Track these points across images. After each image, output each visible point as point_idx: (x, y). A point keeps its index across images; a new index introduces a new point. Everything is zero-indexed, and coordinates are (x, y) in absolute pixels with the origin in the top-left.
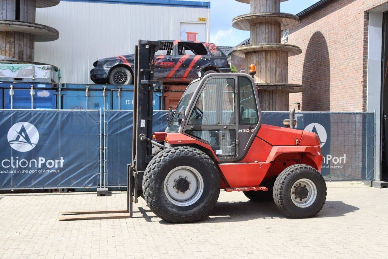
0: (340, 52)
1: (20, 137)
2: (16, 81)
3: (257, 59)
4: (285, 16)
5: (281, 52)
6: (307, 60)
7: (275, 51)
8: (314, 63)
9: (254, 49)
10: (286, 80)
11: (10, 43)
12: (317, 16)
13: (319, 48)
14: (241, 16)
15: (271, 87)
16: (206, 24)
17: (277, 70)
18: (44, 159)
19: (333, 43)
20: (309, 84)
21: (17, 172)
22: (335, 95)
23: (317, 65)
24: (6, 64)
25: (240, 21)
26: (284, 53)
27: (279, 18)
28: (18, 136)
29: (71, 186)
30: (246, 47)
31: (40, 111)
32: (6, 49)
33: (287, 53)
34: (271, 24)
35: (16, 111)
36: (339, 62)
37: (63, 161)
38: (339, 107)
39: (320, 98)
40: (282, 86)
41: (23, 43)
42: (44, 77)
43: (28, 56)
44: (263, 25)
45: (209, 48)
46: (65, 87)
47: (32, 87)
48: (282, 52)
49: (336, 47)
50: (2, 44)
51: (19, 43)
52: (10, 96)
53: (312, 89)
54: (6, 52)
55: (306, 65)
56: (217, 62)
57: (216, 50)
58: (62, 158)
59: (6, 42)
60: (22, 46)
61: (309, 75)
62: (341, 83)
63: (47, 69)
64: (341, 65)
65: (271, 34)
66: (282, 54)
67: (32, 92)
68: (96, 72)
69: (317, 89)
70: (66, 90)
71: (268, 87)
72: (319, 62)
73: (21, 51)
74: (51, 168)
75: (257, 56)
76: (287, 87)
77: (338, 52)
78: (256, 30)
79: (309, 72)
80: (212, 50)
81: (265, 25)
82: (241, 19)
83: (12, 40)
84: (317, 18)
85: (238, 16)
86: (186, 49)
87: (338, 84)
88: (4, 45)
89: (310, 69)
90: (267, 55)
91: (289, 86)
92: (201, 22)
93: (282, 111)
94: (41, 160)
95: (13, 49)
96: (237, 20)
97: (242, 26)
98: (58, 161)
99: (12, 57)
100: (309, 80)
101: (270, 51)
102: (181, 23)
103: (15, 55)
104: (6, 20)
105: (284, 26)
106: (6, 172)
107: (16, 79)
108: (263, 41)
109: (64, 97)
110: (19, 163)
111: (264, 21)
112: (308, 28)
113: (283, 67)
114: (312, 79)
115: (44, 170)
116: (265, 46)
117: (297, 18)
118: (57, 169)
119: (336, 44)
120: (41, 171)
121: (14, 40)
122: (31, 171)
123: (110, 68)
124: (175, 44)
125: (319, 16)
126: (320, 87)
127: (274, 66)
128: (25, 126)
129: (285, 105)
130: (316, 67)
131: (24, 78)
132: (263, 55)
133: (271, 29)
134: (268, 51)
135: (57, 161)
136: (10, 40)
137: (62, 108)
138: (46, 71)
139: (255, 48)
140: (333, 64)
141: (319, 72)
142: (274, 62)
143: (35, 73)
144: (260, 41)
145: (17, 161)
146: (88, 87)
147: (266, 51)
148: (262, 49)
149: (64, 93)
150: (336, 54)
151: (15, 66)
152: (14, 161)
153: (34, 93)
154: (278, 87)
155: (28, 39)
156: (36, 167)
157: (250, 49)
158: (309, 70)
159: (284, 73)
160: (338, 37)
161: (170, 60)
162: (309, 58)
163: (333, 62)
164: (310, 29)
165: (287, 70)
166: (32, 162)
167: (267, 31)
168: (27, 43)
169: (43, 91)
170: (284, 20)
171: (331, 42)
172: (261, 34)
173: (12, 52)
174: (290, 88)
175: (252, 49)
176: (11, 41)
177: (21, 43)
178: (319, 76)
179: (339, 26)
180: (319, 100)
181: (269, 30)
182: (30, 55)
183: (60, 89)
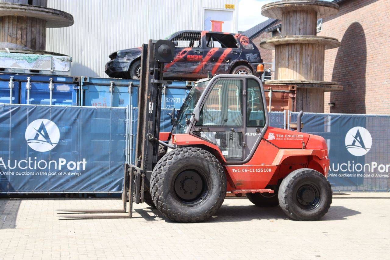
0: (386, 46)
1: (39, 135)
2: (32, 73)
3: (290, 52)
4: (324, 4)
5: (317, 46)
6: (345, 54)
7: (311, 44)
8: (353, 58)
9: (287, 41)
10: (322, 77)
11: (22, 29)
12: (358, 4)
13: (360, 41)
14: (273, 3)
15: (306, 85)
16: (233, 11)
17: (313, 65)
18: (65, 161)
19: (378, 36)
20: (346, 82)
21: (35, 174)
22: (379, 96)
23: (357, 60)
24: (22, 54)
25: (272, 8)
26: (321, 47)
27: (317, 7)
28: (37, 134)
29: (94, 190)
30: (278, 39)
31: (61, 107)
32: (17, 36)
33: (324, 46)
34: (307, 13)
35: (35, 107)
36: (384, 57)
37: (86, 163)
38: (384, 109)
39: (360, 99)
40: (318, 84)
41: (36, 30)
42: (64, 69)
43: (40, 45)
44: (297, 14)
45: (240, 41)
46: (88, 81)
47: (51, 81)
48: (319, 45)
49: (382, 40)
50: (12, 31)
51: (32, 29)
52: (27, 89)
53: (350, 88)
54: (17, 39)
55: (344, 60)
56: (249, 56)
57: (248, 42)
58: (84, 160)
59: (17, 28)
60: (35, 33)
61: (347, 72)
62: (387, 81)
63: (66, 61)
64: (387, 62)
65: (307, 23)
66: (318, 47)
67: (50, 86)
68: (116, 65)
69: (356, 88)
70: (89, 85)
71: (303, 84)
72: (360, 57)
73: (33, 39)
74: (72, 170)
75: (290, 49)
76: (324, 85)
77: (383, 47)
78: (289, 19)
79: (347, 67)
80: (243, 43)
81: (299, 14)
82: (273, 6)
83: (24, 26)
84: (359, 6)
85: (270, 4)
86: (214, 40)
87: (382, 83)
88: (15, 32)
89: (348, 64)
90: (301, 48)
91: (327, 84)
92: (228, 9)
93: (317, 112)
94: (62, 162)
95: (25, 37)
96: (268, 7)
97: (272, 13)
98: (81, 162)
99: (24, 45)
100: (347, 77)
101: (306, 44)
102: (205, 10)
103: (28, 43)
104: (22, 5)
105: (320, 15)
106: (23, 174)
107: (32, 71)
108: (297, 32)
109: (86, 92)
110: (37, 165)
111: (299, 9)
112: (347, 17)
113: (319, 62)
114: (351, 76)
115: (65, 173)
116: (301, 38)
117: (337, 6)
118: (79, 171)
119: (381, 37)
120: (61, 174)
121: (26, 26)
122: (50, 174)
123: (131, 61)
124: (203, 35)
125: (362, 4)
126: (360, 85)
127: (309, 61)
128: (44, 124)
129: (321, 106)
130: (355, 63)
131: (41, 70)
132: (297, 48)
133: (307, 19)
134: (303, 43)
135: (79, 163)
136: (22, 26)
137: (84, 105)
138: (66, 63)
139: (289, 41)
140: (377, 60)
141: (360, 68)
142: (310, 56)
143: (54, 65)
144: (294, 33)
145: (35, 161)
146: (113, 81)
147: (300, 43)
148: (297, 42)
149: (86, 88)
150: (381, 48)
151: (32, 57)
152: (32, 162)
153: (53, 88)
154: (314, 85)
155: (41, 26)
156: (56, 168)
157: (283, 41)
158: (346, 65)
159: (320, 69)
160: (385, 29)
161: (198, 53)
162: (347, 52)
163: (377, 58)
164: (350, 18)
165: (323, 66)
166: (52, 163)
167: (302, 21)
168: (40, 29)
169: (63, 85)
170: (322, 9)
171: (376, 35)
172: (295, 24)
173: (23, 40)
174: (327, 87)
175: (285, 41)
176: (23, 28)
177: (33, 30)
178: (359, 73)
179: (386, 16)
180: (359, 101)
181: (305, 19)
182: (42, 44)
183: (82, 84)
